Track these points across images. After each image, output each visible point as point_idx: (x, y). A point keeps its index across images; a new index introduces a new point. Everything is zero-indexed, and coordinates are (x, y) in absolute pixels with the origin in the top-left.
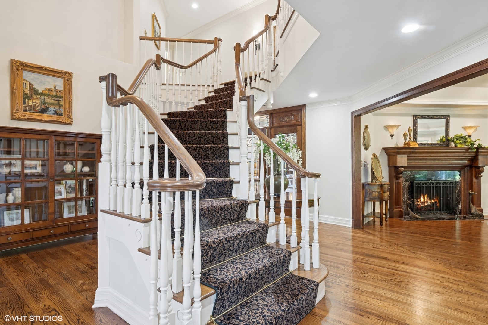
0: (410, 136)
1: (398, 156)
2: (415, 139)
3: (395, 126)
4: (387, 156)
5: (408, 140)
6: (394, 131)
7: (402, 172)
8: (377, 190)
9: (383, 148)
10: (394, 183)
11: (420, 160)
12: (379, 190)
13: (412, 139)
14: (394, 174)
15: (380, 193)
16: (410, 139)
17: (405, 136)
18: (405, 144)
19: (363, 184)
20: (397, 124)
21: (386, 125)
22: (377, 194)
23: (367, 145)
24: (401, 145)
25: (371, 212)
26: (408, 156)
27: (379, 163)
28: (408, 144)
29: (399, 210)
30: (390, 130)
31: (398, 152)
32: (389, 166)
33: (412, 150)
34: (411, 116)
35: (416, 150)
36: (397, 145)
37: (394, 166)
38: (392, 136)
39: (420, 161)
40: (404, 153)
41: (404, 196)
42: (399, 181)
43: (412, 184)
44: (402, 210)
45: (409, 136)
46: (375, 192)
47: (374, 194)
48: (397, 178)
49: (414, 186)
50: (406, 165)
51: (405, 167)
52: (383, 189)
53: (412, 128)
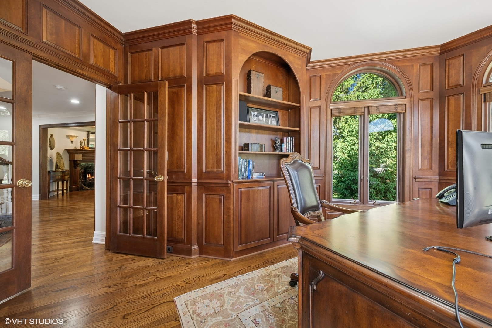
0: (84, 143)
1: (76, 154)
2: (88, 145)
3: (74, 136)
4: (68, 155)
5: (83, 145)
6: (74, 139)
7: (78, 164)
8: (60, 175)
9: (65, 149)
10: (73, 170)
11: (90, 157)
12: (61, 175)
13: (86, 145)
14: (73, 165)
15: (62, 176)
16: (84, 144)
17: (81, 143)
18: (81, 147)
19: (49, 172)
20: (76, 135)
21: (67, 135)
22: (60, 177)
23: (52, 147)
24: (78, 147)
25: (56, 190)
26: (82, 155)
27: (62, 158)
28: (83, 147)
29: (77, 186)
30: (70, 138)
31: (75, 152)
32: (70, 160)
33: (85, 151)
34: (86, 131)
35: (88, 152)
36: (76, 148)
37: (73, 161)
38: (72, 142)
39: (90, 158)
40: (80, 153)
41: (80, 178)
42: (77, 169)
43: (85, 171)
44: (78, 186)
45: (83, 143)
46: (58, 176)
47: (57, 177)
48: (75, 167)
49: (87, 172)
50: (82, 160)
51: (80, 161)
52: (64, 174)
53: (86, 138)
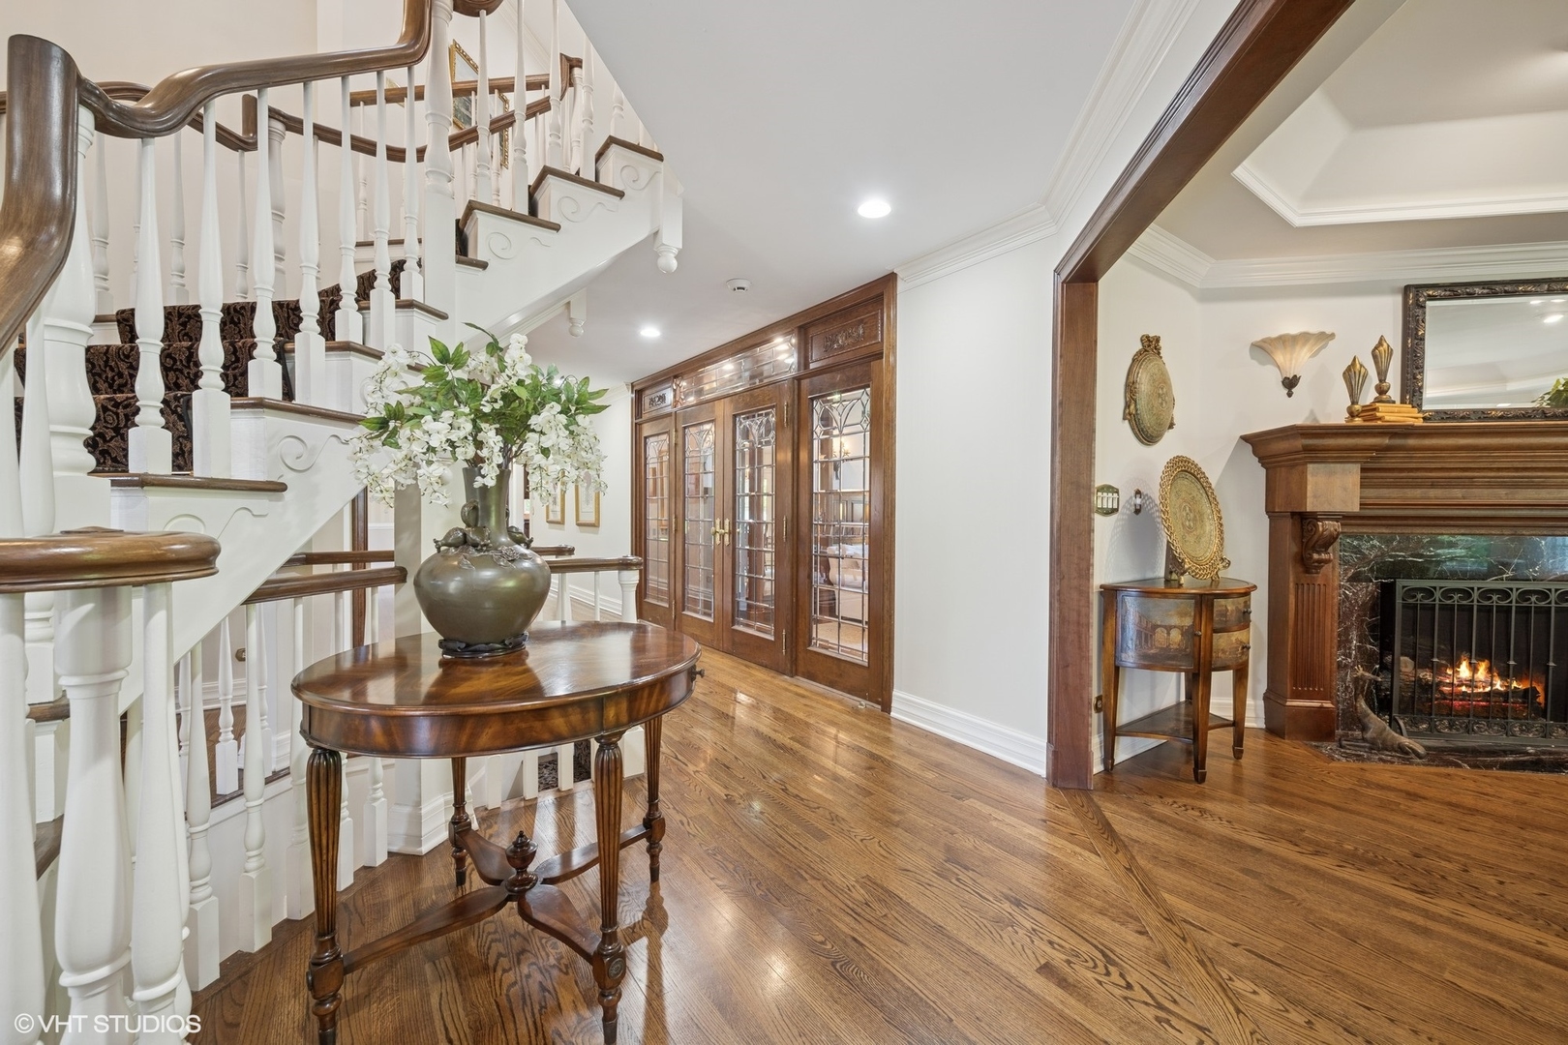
0: (1382, 379)
1: (1310, 467)
2: (1412, 389)
3: (1304, 338)
4: (1262, 472)
5: (1368, 396)
6: (1299, 362)
7: (1328, 542)
8: (1175, 621)
9: (1245, 439)
10: (1292, 585)
11: (1433, 486)
12: (1188, 622)
13: (1394, 393)
14: (1291, 547)
15: (1190, 634)
16: (1381, 390)
17: (1353, 376)
18: (1352, 415)
19: (1110, 594)
20: (1314, 329)
21: (1258, 337)
22: (1176, 636)
23: (1147, 419)
24: (1335, 413)
26: (1363, 470)
27: (1212, 499)
28: (1370, 411)
29: (1316, 704)
30: (1279, 357)
31: (1307, 449)
32: (1270, 511)
33: (1386, 441)
34: (1393, 291)
35: (1412, 442)
36: (1315, 419)
37: (1293, 514)
38: (1290, 383)
39: (1433, 493)
40: (1343, 456)
41: (1344, 642)
42: (1320, 579)
43: (1387, 591)
44: (1328, 705)
45: (1373, 379)
46: (1169, 628)
47: (1160, 634)
48: (1307, 565)
49: (1399, 601)
50: (1355, 508)
51: (1346, 518)
52: (1211, 618)
53: (1395, 341)
